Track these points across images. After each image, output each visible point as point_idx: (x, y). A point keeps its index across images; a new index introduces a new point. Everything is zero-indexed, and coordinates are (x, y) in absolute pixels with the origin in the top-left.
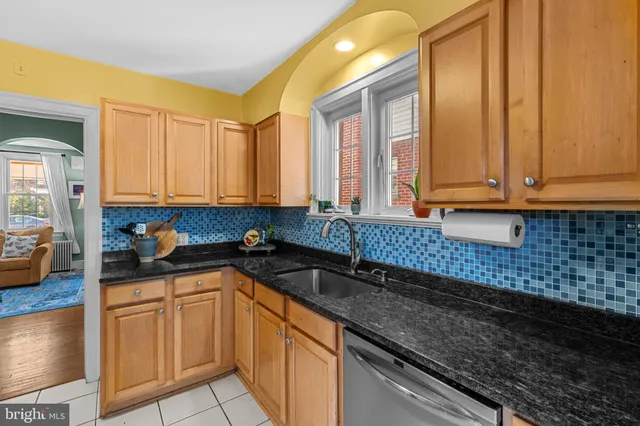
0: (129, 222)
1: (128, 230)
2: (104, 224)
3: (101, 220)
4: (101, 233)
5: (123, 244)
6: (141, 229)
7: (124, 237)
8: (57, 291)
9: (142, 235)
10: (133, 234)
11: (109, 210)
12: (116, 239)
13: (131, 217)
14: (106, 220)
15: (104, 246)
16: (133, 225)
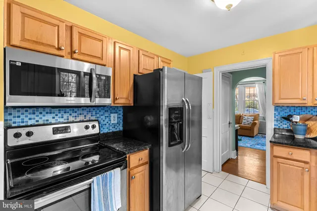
0: (289, 114)
1: (288, 118)
2: (275, 114)
3: (274, 112)
4: (274, 119)
5: (285, 125)
6: (296, 118)
7: (285, 122)
8: (260, 142)
9: (296, 122)
10: (291, 121)
11: (277, 107)
12: (281, 122)
13: (290, 111)
14: (276, 112)
15: (275, 125)
16: (291, 116)
